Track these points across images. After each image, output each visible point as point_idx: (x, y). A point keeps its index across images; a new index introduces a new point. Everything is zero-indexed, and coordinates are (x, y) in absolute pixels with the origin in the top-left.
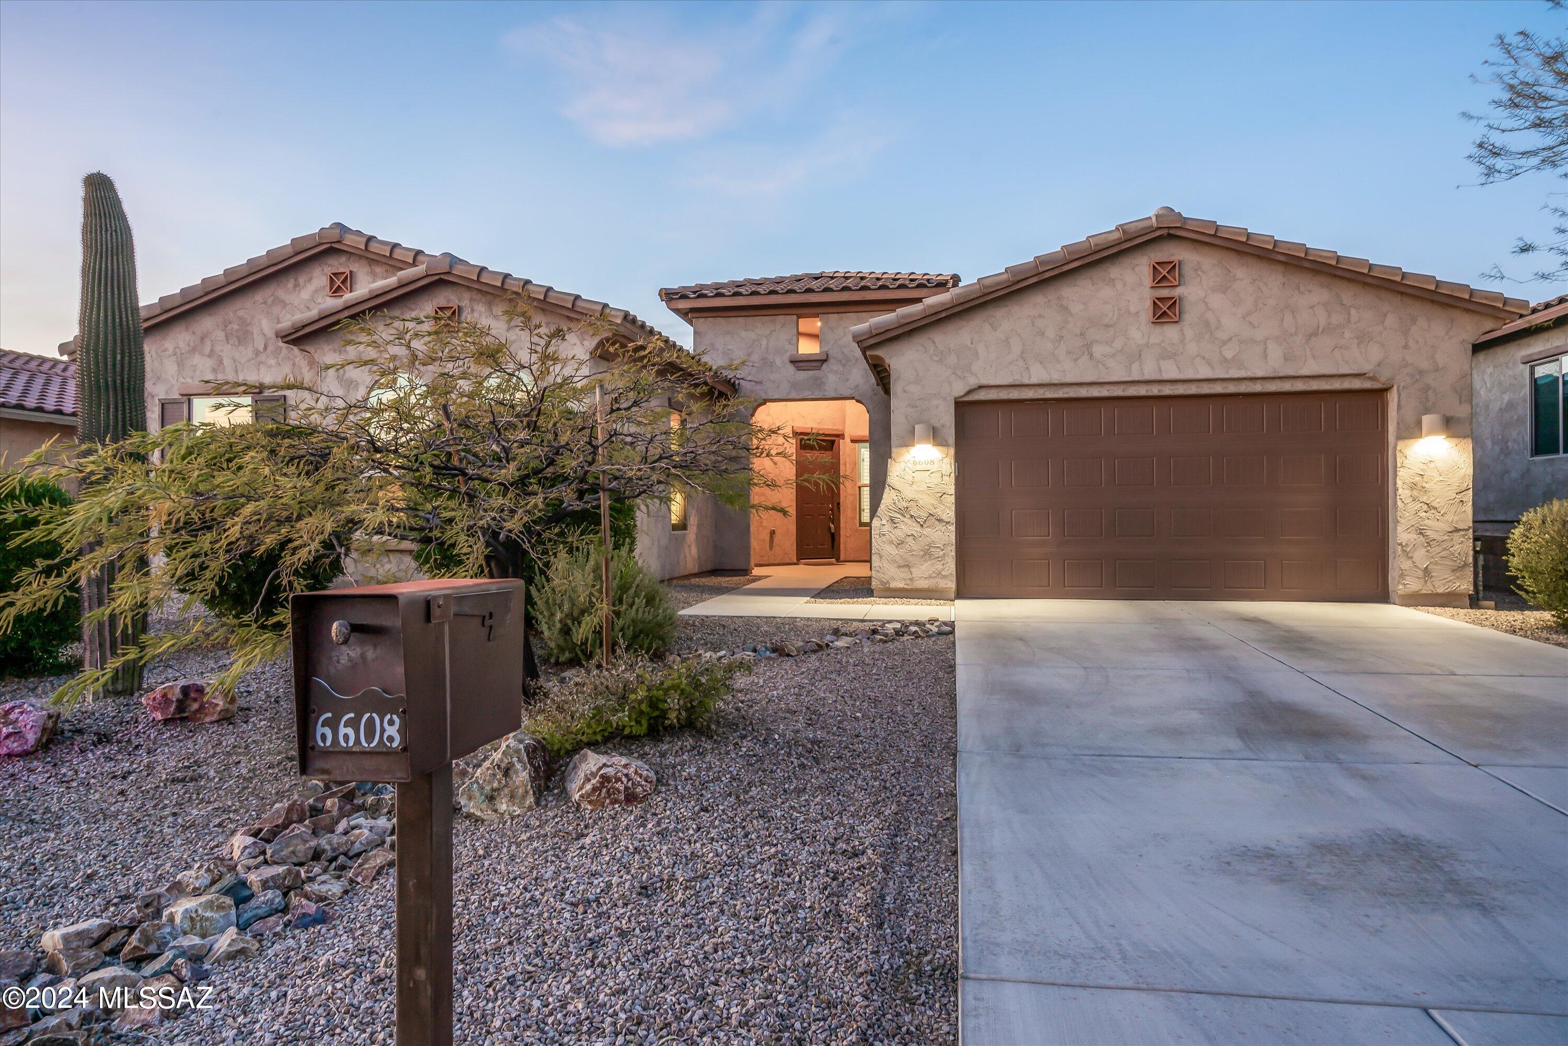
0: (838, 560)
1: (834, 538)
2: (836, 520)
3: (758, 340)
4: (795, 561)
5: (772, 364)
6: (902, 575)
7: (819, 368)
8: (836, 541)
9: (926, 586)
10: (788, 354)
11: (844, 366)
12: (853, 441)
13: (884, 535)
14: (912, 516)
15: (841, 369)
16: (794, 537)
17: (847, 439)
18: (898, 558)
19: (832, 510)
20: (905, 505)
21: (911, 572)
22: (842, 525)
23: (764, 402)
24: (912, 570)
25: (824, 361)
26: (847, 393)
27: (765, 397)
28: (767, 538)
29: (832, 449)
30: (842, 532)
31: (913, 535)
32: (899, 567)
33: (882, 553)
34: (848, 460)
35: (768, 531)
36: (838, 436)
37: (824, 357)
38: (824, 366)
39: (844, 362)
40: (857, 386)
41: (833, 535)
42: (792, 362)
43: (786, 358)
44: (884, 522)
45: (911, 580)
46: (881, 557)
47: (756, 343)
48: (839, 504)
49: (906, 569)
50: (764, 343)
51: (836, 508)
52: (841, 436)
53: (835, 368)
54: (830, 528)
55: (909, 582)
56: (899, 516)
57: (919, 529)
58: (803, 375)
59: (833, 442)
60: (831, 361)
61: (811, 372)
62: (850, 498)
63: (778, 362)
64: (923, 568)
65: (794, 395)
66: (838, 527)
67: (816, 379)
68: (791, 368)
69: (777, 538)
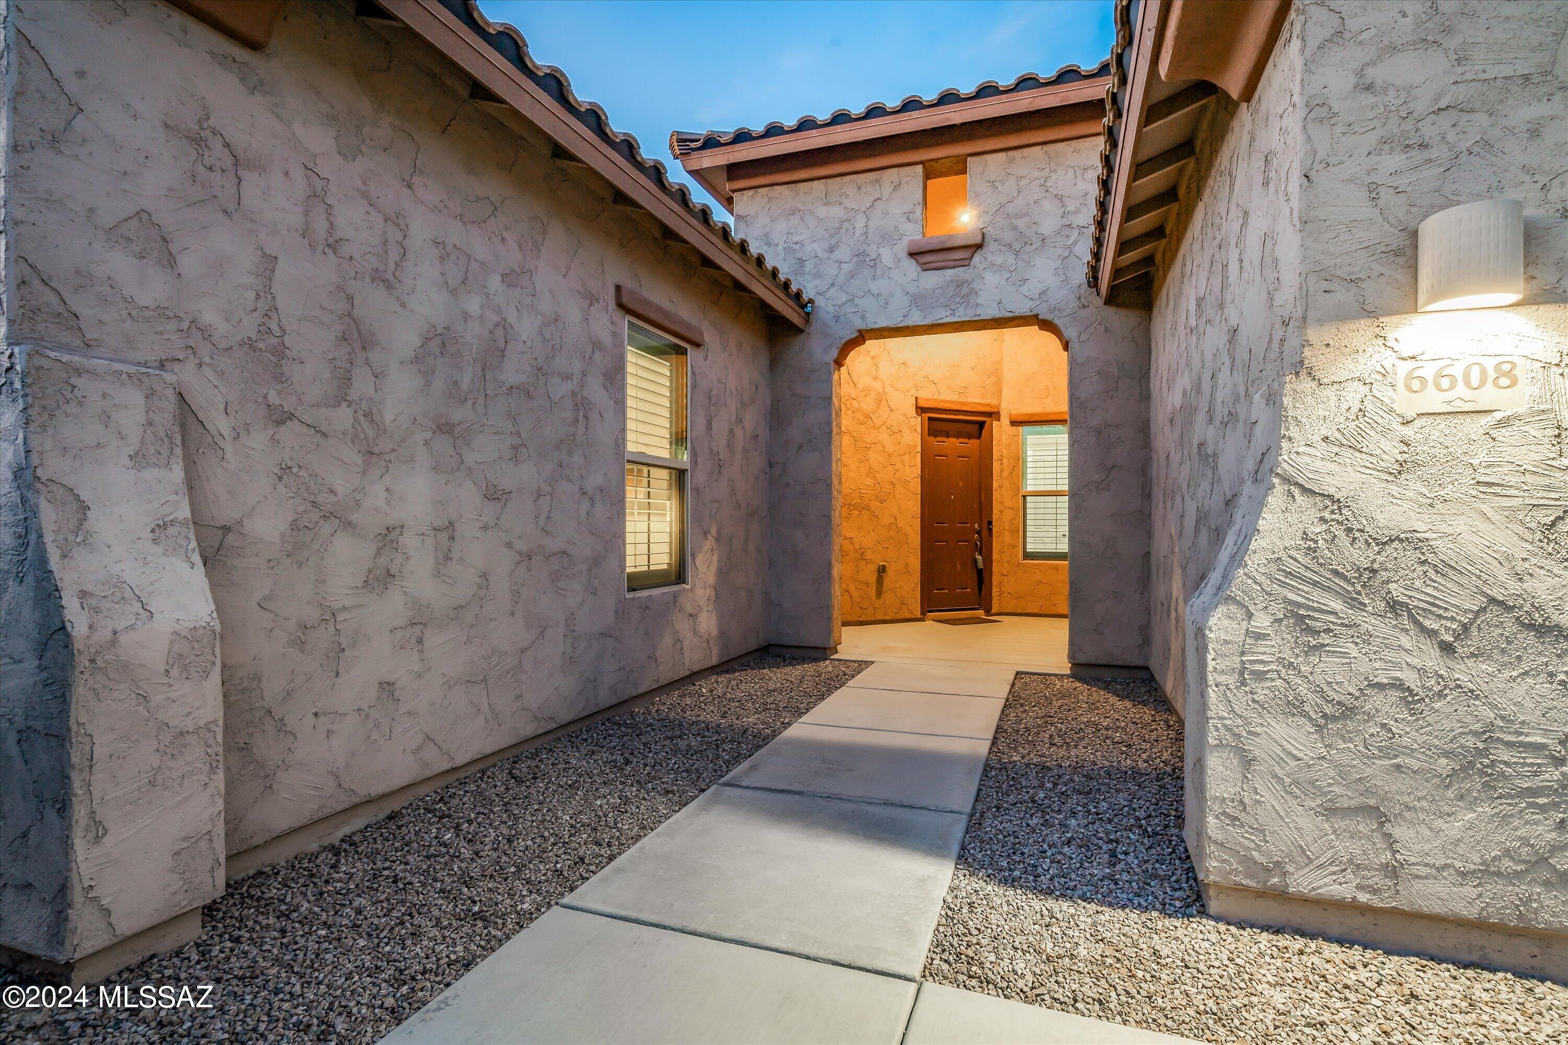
0: (988, 612)
1: (982, 578)
2: (985, 548)
3: (848, 220)
4: (919, 615)
5: (875, 263)
6: (1346, 848)
7: (965, 263)
8: (986, 581)
9: (1471, 912)
10: (905, 241)
11: (1017, 254)
12: (1014, 423)
13: (1260, 676)
14: (1394, 606)
15: (1011, 260)
16: (917, 578)
17: (1005, 420)
18: (1325, 774)
19: (979, 533)
20: (1359, 556)
21: (1391, 842)
22: (995, 556)
23: (861, 337)
24: (1398, 831)
25: (979, 246)
26: (1023, 308)
27: (861, 325)
28: (873, 579)
29: (979, 437)
30: (995, 568)
31: (1398, 685)
32: (1330, 811)
33: (1255, 748)
34: (1005, 453)
35: (873, 568)
36: (989, 414)
37: (978, 240)
38: (977, 258)
39: (1017, 246)
40: (1043, 293)
41: (980, 572)
42: (912, 255)
43: (902, 248)
44: (1262, 622)
45: (1392, 871)
46: (1248, 762)
47: (845, 225)
48: (990, 523)
49: (1365, 826)
50: (860, 223)
51: (985, 531)
52: (994, 415)
53: (999, 260)
54: (975, 561)
55: (1377, 880)
56: (1336, 605)
57: (1432, 659)
58: (932, 279)
59: (981, 425)
60: (991, 247)
61: (949, 273)
62: (1009, 514)
63: (887, 256)
64: (1454, 828)
65: (916, 319)
66: (988, 560)
67: (960, 284)
68: (911, 266)
69: (888, 582)
